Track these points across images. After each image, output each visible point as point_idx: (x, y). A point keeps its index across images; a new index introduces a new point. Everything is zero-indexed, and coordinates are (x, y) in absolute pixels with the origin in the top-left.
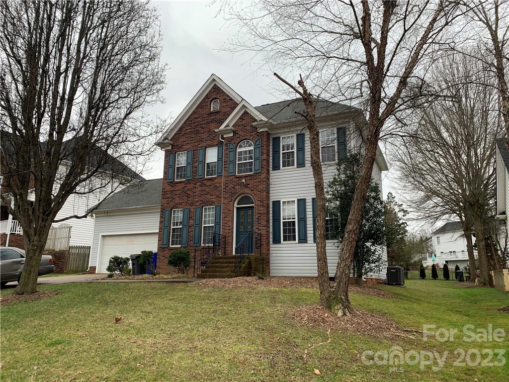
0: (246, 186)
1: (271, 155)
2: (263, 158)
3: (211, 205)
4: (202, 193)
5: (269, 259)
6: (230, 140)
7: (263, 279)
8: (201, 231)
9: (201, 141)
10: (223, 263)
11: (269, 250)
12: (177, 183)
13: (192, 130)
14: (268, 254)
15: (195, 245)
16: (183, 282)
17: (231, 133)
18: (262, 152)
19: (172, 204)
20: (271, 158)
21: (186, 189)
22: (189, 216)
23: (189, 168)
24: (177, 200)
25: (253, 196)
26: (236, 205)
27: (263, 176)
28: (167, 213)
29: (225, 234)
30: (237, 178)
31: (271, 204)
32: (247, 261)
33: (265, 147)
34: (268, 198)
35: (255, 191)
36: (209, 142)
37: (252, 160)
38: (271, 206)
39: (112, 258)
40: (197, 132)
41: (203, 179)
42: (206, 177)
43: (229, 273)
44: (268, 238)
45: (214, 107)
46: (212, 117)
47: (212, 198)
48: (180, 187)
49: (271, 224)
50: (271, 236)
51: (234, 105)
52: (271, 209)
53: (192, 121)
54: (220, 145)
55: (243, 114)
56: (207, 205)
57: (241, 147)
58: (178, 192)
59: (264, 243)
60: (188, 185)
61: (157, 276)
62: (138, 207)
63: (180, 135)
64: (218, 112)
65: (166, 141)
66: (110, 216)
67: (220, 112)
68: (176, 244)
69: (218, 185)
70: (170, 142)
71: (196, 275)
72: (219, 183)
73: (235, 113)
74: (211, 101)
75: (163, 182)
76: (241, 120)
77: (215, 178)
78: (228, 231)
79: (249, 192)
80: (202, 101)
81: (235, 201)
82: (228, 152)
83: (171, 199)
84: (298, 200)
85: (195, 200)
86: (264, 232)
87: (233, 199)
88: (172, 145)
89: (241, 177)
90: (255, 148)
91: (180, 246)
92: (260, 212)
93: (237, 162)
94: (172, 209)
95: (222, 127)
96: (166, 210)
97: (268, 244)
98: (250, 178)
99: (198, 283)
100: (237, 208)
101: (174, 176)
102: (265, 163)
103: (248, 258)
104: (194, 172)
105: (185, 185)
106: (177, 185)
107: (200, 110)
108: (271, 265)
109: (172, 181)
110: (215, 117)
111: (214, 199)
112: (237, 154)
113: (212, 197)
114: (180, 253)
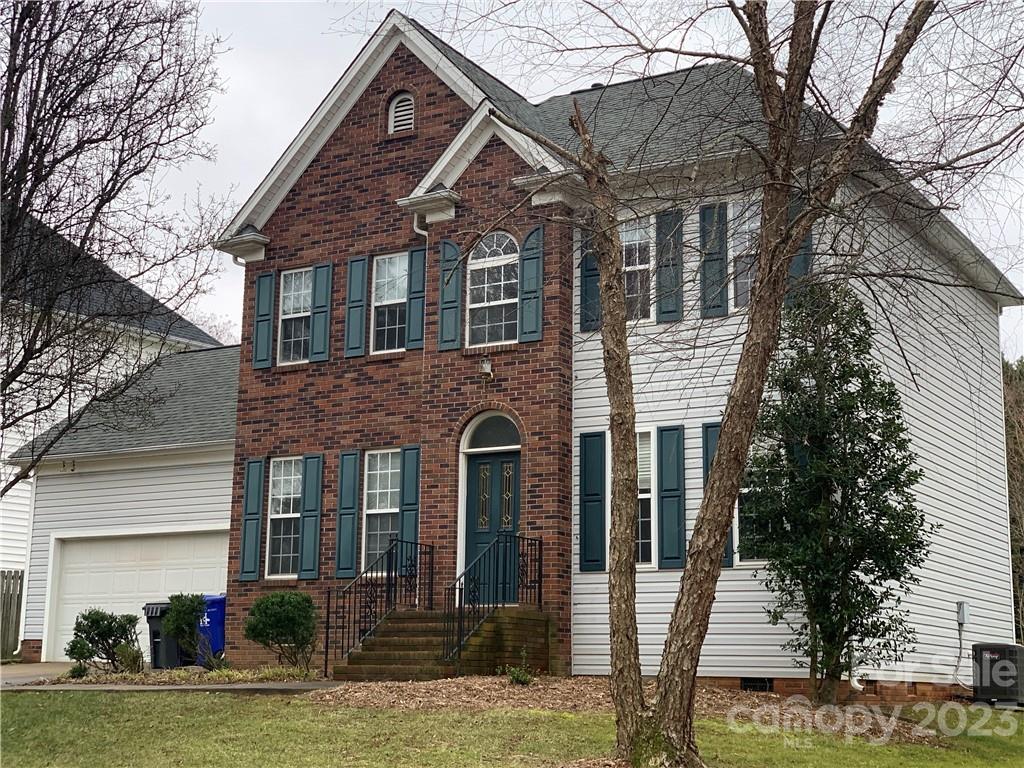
0: (495, 384)
1: (577, 282)
2: (548, 294)
3: (388, 445)
4: (362, 407)
5: (570, 620)
6: (446, 230)
7: (524, 683)
8: (360, 529)
9: (358, 233)
10: (415, 633)
11: (567, 592)
12: (284, 372)
13: (329, 198)
14: (565, 606)
15: (342, 573)
16: (283, 692)
17: (448, 207)
18: (545, 274)
19: (269, 441)
20: (577, 292)
21: (312, 391)
22: (319, 481)
23: (320, 323)
24: (285, 430)
25: (516, 418)
26: (464, 447)
27: (549, 352)
28: (255, 469)
29: (430, 541)
30: (466, 357)
31: (576, 442)
32: (488, 627)
33: (555, 257)
34: (566, 423)
35: (523, 403)
36: (380, 239)
37: (516, 300)
38: (576, 451)
39: (84, 617)
40: (345, 206)
41: (362, 360)
42: (372, 353)
43: (429, 666)
44: (565, 554)
45: (399, 118)
46: (393, 155)
47: (394, 424)
48: (292, 384)
49: (576, 510)
50: (576, 548)
51: (461, 115)
52: (576, 461)
53: (328, 167)
54: (414, 246)
55: (486, 147)
56: (376, 446)
57: (479, 255)
58: (288, 403)
59: (551, 570)
60: (318, 380)
61: (213, 674)
62: (168, 446)
63: (293, 213)
64: (410, 137)
65: (248, 236)
66: (81, 475)
67: (415, 137)
68: (285, 571)
69: (409, 379)
70: (260, 238)
71: (330, 670)
72: (413, 374)
73: (463, 140)
74: (390, 101)
75: (241, 370)
76: (480, 166)
77: (401, 358)
78: (439, 532)
79: (506, 404)
80: (361, 99)
81: (461, 433)
82: (437, 271)
83: (265, 426)
84: (661, 431)
85: (340, 428)
86: (549, 536)
87: (456, 428)
88: (269, 249)
89: (479, 355)
90: (523, 259)
91: (295, 576)
92: (538, 470)
93: (469, 306)
94: (269, 458)
95: (419, 192)
96: (251, 459)
97: (565, 574)
98: (508, 358)
99: (323, 695)
100: (470, 457)
101: (275, 349)
102: (554, 308)
103: (492, 619)
104: (336, 338)
105: (310, 380)
106: (283, 378)
107: (354, 130)
108: (574, 639)
109: (266, 364)
110: (400, 153)
111: (395, 423)
112: (468, 276)
113: (391, 419)
114: (281, 604)
